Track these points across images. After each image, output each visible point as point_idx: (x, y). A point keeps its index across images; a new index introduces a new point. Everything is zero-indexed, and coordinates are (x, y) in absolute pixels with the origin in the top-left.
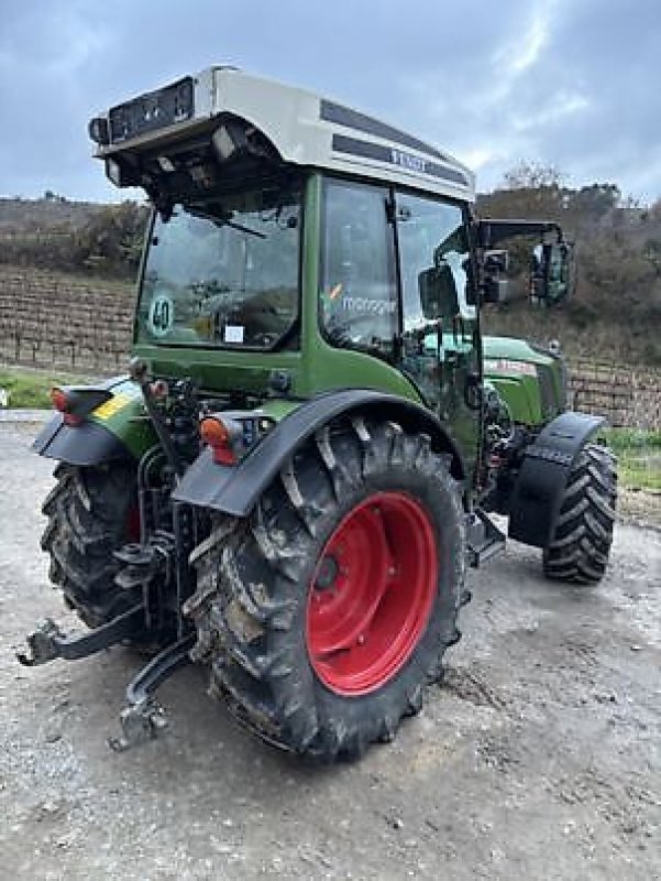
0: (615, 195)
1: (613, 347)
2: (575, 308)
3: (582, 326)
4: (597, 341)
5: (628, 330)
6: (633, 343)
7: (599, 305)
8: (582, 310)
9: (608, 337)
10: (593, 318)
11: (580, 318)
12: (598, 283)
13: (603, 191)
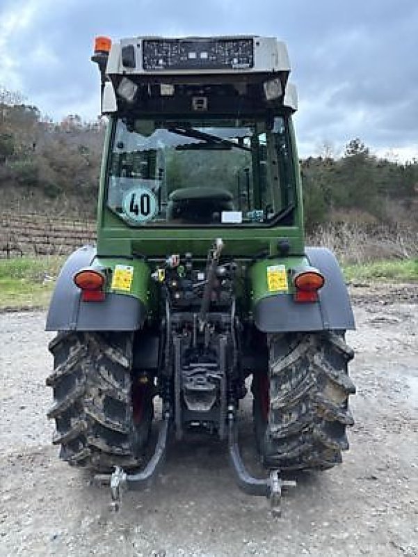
0: (37, 113)
1: (74, 210)
2: (47, 186)
3: (53, 197)
4: (64, 206)
5: (81, 199)
6: (85, 206)
7: (61, 184)
8: (51, 187)
9: (70, 204)
10: (59, 192)
11: (51, 192)
12: (58, 171)
13: (28, 110)
